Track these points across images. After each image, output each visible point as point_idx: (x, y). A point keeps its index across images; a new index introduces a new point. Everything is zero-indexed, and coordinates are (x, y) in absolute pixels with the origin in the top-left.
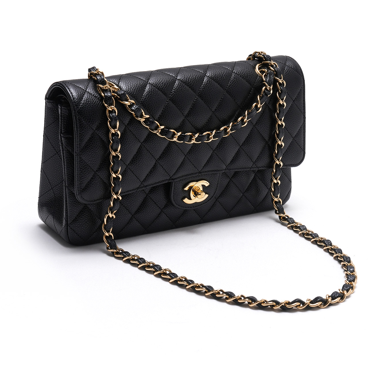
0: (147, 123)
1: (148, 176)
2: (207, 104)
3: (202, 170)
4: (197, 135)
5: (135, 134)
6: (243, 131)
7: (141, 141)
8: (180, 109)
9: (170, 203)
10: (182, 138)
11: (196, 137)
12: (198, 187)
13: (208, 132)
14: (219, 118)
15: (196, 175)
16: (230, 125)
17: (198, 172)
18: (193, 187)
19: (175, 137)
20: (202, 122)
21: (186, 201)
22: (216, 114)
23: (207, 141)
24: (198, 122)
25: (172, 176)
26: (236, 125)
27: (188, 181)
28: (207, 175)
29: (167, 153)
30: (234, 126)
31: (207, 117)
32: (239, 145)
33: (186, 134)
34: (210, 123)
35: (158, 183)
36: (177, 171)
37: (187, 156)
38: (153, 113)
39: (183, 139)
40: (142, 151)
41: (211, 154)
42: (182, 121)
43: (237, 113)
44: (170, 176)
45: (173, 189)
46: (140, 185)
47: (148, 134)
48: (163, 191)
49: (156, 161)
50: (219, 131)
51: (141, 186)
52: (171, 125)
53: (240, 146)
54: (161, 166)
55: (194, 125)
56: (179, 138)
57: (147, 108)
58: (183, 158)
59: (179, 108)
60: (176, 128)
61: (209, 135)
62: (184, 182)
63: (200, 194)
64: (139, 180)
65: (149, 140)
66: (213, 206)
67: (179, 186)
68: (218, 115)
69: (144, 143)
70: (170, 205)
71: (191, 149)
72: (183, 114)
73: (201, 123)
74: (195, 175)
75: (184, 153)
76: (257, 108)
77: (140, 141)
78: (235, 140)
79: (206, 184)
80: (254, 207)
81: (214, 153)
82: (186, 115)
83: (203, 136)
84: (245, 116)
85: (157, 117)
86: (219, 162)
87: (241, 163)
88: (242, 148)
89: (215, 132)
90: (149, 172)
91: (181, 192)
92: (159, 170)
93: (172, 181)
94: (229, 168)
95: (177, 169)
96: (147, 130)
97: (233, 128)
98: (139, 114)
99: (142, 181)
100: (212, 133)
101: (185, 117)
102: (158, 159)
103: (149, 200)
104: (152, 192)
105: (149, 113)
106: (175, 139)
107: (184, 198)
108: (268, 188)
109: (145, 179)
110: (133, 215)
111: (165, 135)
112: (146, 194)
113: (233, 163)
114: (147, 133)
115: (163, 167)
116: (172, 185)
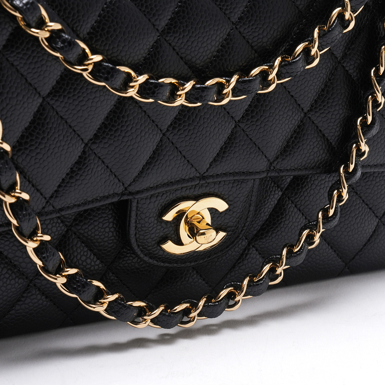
0: (56, 43)
1: (64, 184)
2: (218, 3)
3: (207, 171)
4: (189, 86)
5: (25, 74)
6: (312, 74)
7: (42, 93)
8: (148, 12)
9: (129, 250)
10: (150, 89)
11: (186, 90)
12: (198, 213)
13: (221, 80)
14: (250, 41)
15: (193, 183)
16: (276, 64)
17: (198, 175)
18: (185, 212)
19: (133, 87)
20: (206, 49)
21: (170, 247)
22: (242, 30)
23: (216, 102)
24: (193, 49)
25: (130, 185)
26: (290, 64)
27: (172, 197)
28: (223, 183)
29: (113, 126)
30: (285, 65)
31: (218, 38)
32: (303, 110)
33: (160, 81)
34: (226, 52)
35: (92, 201)
36: (141, 172)
37: (168, 133)
38: (72, 20)
39: (154, 93)
40: (45, 119)
41: (230, 132)
42: (151, 44)
43: (296, 28)
44: (123, 184)
45: (135, 217)
46: (44, 208)
47: (61, 76)
48: (111, 220)
49: (86, 145)
50: (246, 79)
51: (46, 210)
52: (123, 54)
53: (305, 114)
54: (99, 158)
55: (183, 56)
56: (144, 90)
57: (57, 7)
58: (156, 141)
59: (144, 11)
60: (138, 63)
61: (220, 87)
62: (163, 201)
63: (204, 234)
64: (42, 194)
65: (65, 90)
66: (240, 258)
67: (150, 211)
68: (246, 31)
69: (52, 99)
70: (128, 255)
71: (177, 116)
72: (154, 25)
73: (202, 50)
74: (190, 184)
75: (159, 126)
76: (342, 21)
77: (39, 94)
78: (292, 96)
79: (221, 205)
80: (343, 261)
81: (238, 129)
82: (164, 29)
83: (206, 88)
84: (312, 41)
85: (85, 32)
86: (252, 151)
87: (308, 155)
88: (310, 118)
89: (238, 79)
90: (68, 174)
91: (155, 225)
92: (95, 170)
93: (130, 197)
94: (278, 167)
95: (143, 169)
96: (58, 64)
97: (284, 71)
98: (33, 20)
99: (48, 196)
100: (228, 81)
101: (161, 35)
102: (91, 140)
103: (75, 243)
104: (81, 221)
105: (64, 20)
106: (132, 93)
107: (164, 240)
108: (377, 217)
109: (56, 191)
110: (32, 280)
111: (106, 80)
112: (66, 225)
113: (286, 156)
114: (59, 73)
115: (103, 162)
116: (131, 207)
